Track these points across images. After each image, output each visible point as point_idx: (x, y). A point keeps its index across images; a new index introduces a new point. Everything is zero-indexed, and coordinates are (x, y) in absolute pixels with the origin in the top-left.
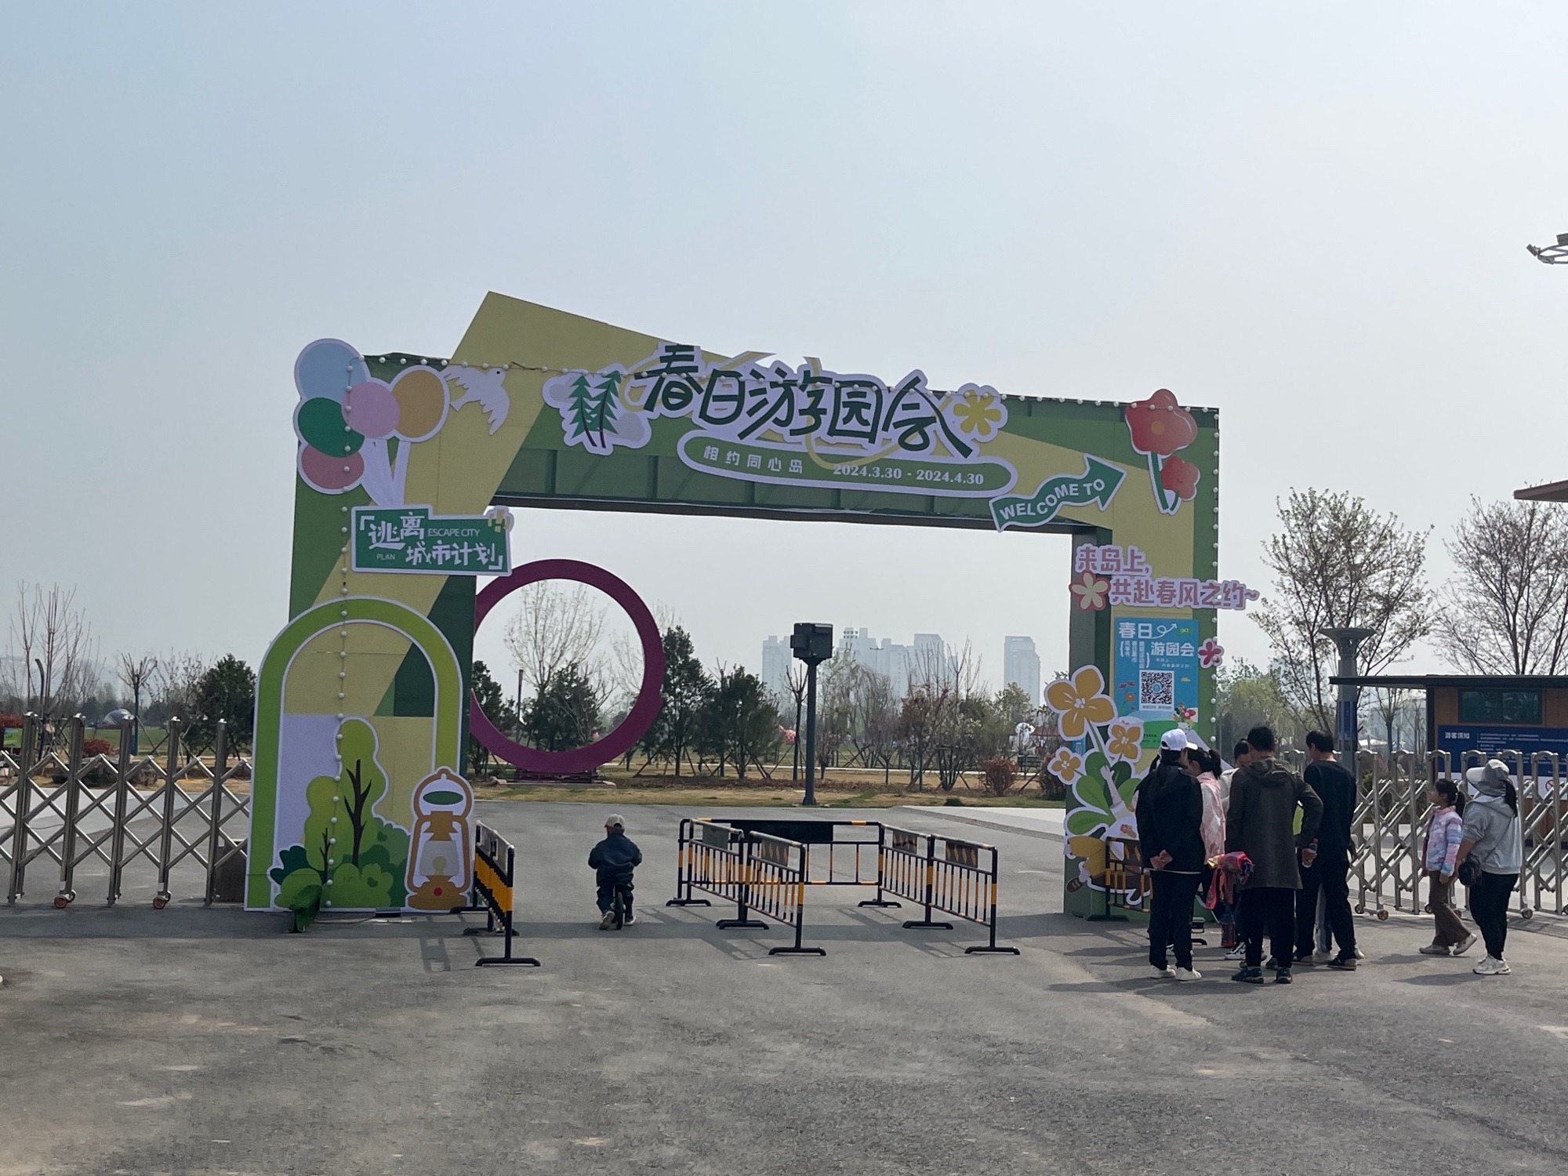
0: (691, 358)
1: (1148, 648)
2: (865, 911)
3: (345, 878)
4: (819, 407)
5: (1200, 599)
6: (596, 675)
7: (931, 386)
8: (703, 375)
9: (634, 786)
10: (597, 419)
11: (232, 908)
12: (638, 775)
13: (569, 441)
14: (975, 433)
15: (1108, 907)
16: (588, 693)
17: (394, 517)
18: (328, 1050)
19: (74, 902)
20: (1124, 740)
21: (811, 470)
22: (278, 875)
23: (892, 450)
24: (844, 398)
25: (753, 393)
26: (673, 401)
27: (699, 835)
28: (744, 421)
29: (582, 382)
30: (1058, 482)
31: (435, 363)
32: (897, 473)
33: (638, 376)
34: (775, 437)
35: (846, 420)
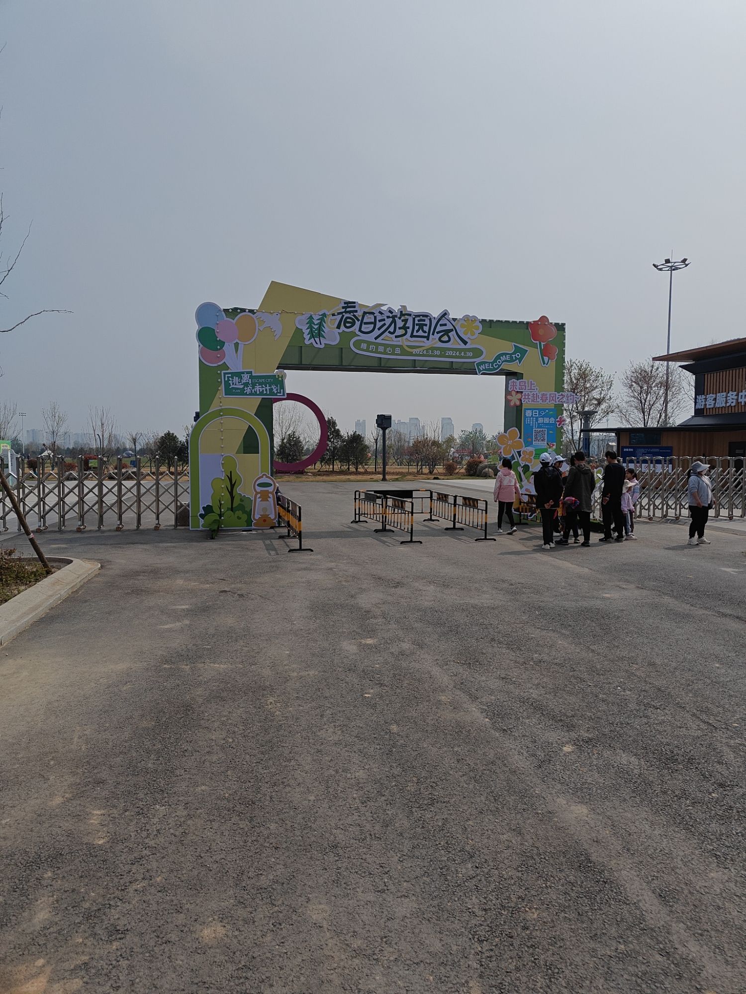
0: (354, 307)
1: (537, 420)
2: (426, 523)
3: (228, 516)
4: (407, 326)
5: (557, 400)
6: (303, 435)
7: (451, 316)
8: (359, 314)
9: (319, 475)
10: (317, 333)
11: (185, 529)
12: (319, 471)
13: (307, 342)
14: (469, 335)
15: (520, 519)
16: (300, 442)
17: (239, 375)
18: (241, 596)
19: (124, 528)
20: (527, 456)
21: (404, 352)
22: (202, 516)
23: (435, 343)
24: (416, 322)
25: (380, 321)
26: (348, 325)
27: (363, 496)
28: (377, 332)
29: (311, 317)
30: (502, 355)
31: (251, 311)
32: (438, 353)
33: (333, 315)
34: (388, 339)
35: (417, 331)
